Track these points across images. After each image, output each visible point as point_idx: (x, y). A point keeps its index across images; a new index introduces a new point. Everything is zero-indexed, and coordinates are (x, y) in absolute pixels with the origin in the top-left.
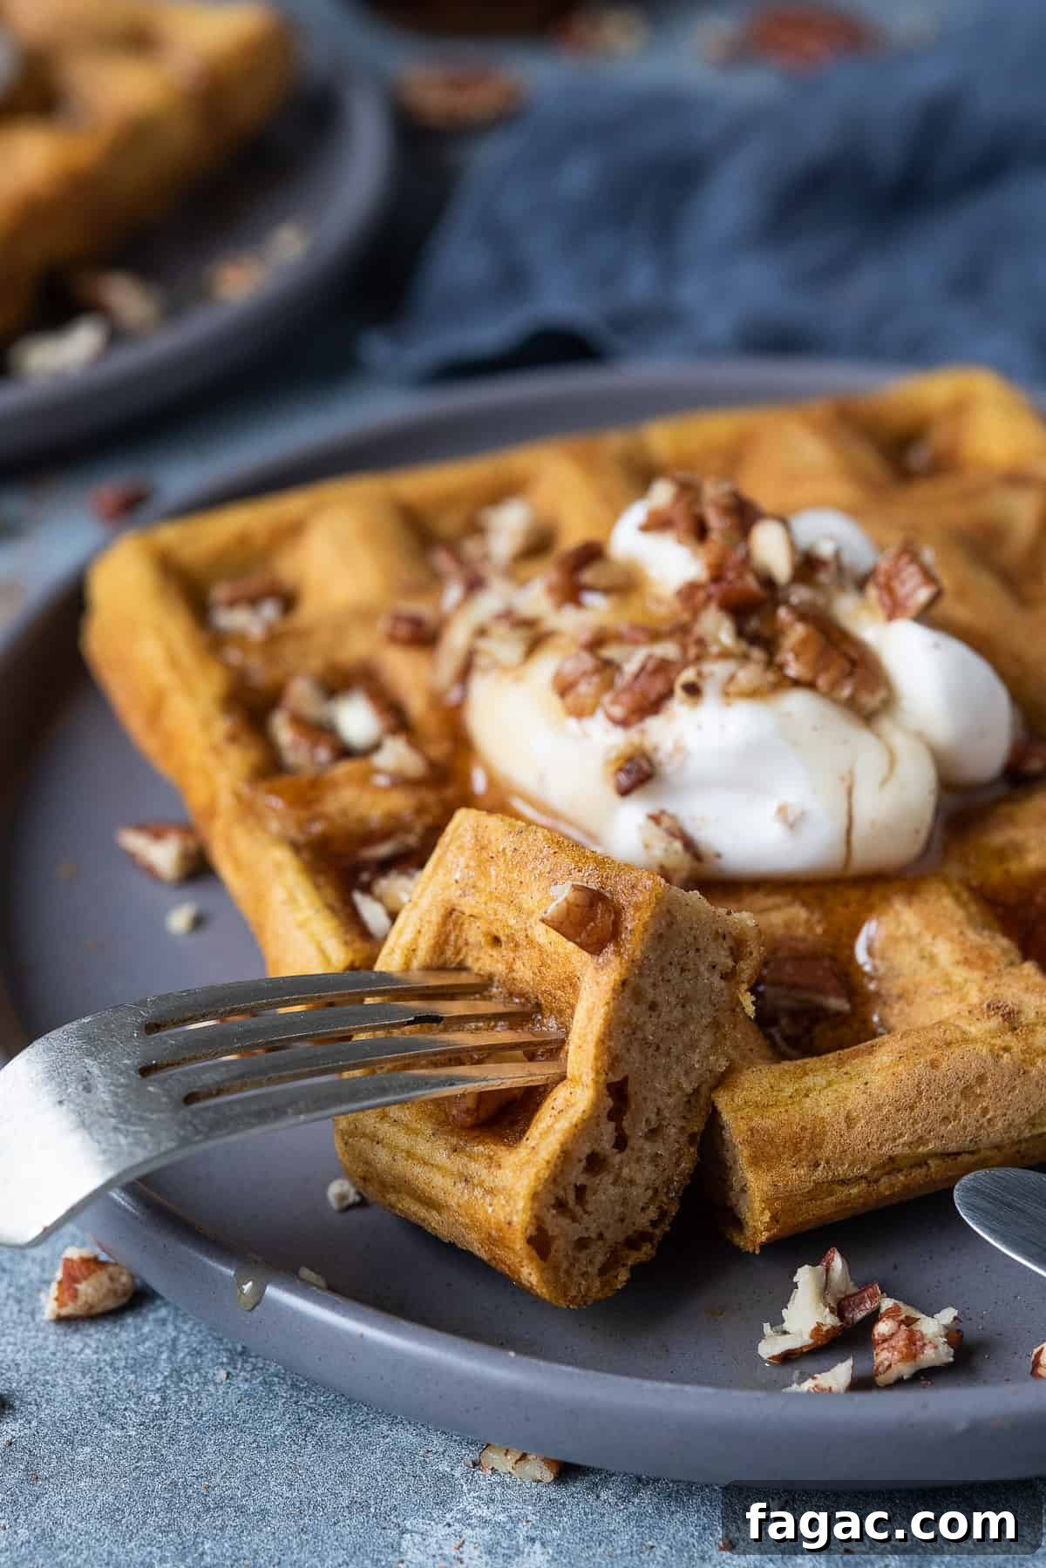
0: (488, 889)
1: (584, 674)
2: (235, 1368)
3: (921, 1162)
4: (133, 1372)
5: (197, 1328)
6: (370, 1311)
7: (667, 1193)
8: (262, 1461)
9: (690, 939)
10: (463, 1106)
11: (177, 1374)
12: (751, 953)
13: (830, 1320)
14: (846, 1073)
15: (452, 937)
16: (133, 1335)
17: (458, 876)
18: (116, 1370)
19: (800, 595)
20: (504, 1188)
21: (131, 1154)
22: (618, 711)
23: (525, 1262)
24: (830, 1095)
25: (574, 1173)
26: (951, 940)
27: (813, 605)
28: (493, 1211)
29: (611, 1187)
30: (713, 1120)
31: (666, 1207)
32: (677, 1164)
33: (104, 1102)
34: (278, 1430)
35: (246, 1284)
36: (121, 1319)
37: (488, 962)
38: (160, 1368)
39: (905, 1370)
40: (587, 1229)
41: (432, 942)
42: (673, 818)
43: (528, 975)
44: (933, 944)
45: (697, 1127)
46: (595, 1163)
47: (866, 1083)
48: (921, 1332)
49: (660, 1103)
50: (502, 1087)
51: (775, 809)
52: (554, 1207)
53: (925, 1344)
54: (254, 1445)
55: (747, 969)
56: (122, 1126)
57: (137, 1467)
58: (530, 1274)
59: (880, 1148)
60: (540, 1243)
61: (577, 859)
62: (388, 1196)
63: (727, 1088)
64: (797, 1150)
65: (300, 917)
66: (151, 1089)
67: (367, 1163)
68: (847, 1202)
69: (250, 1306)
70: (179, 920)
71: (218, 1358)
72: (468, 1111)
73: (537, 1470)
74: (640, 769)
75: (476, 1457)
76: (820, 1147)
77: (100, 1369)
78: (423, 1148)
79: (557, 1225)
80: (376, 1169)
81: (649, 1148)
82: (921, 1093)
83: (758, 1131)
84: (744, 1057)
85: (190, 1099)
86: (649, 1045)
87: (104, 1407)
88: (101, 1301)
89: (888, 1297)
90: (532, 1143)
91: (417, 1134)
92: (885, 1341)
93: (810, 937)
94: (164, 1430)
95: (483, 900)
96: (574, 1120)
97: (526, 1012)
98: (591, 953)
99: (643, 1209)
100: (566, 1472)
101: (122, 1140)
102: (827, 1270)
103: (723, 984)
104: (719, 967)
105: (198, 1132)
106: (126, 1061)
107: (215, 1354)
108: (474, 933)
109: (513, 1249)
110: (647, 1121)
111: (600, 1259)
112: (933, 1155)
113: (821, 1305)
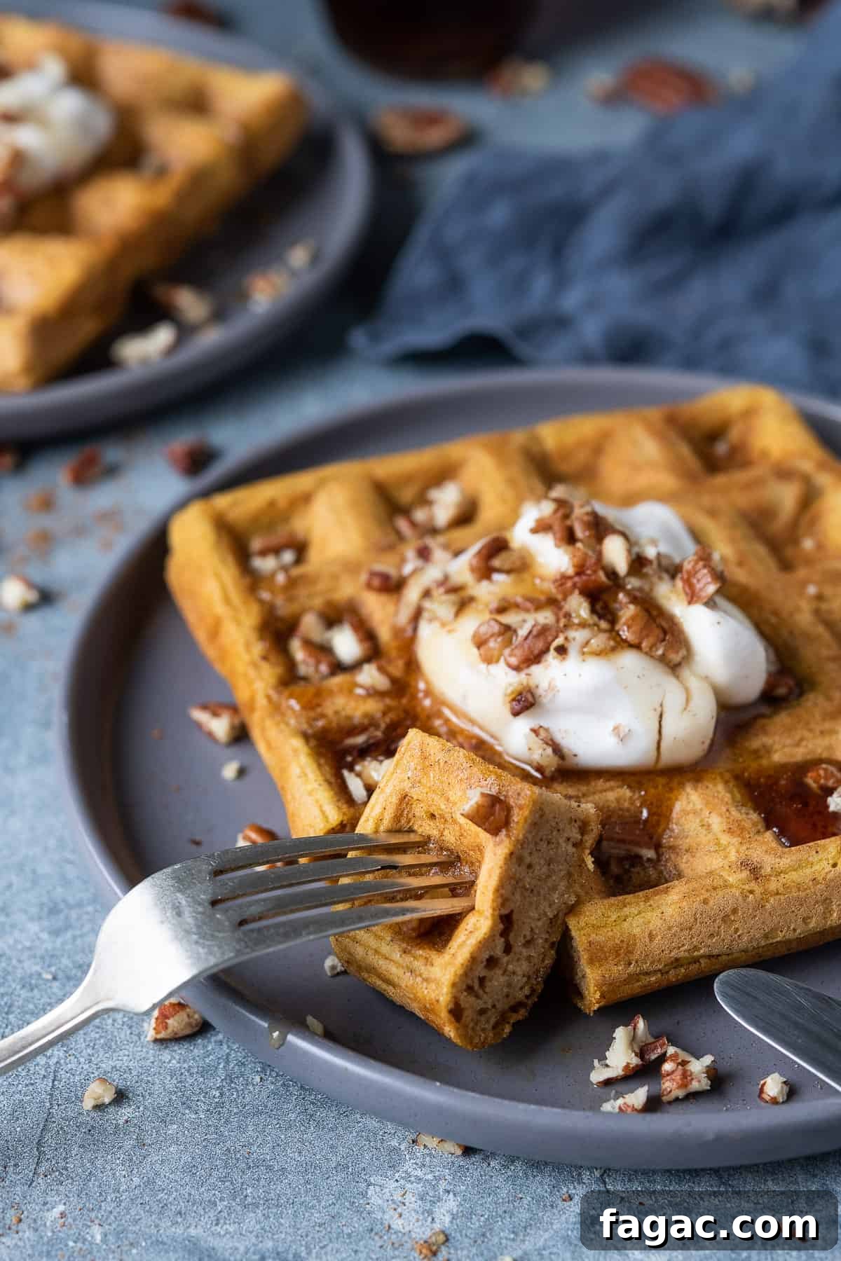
0: (428, 785)
1: (492, 635)
2: (265, 1075)
3: (696, 960)
4: (202, 1076)
5: (242, 1048)
6: (351, 1053)
7: (536, 979)
8: (283, 1137)
9: (554, 824)
10: (410, 926)
11: (230, 1078)
12: (592, 830)
13: (635, 1061)
14: (650, 906)
15: (406, 812)
16: (202, 1052)
17: (410, 774)
18: (191, 1075)
19: (633, 583)
20: (435, 980)
21: (206, 959)
22: (514, 661)
23: (447, 1024)
24: (639, 920)
25: (479, 969)
26: (721, 815)
27: (641, 589)
28: (428, 992)
29: (501, 977)
30: (566, 936)
31: (535, 987)
32: (543, 961)
33: (188, 924)
34: (292, 1116)
35: (275, 1032)
36: (194, 1040)
37: (428, 828)
38: (219, 1074)
39: (681, 1093)
40: (485, 1003)
41: (393, 815)
42: (547, 730)
43: (452, 840)
44: (709, 818)
45: (555, 938)
46: (492, 962)
47: (663, 913)
48: (691, 1071)
49: (533, 926)
50: (435, 915)
51: (612, 728)
52: (465, 991)
53: (692, 1079)
54: (277, 1126)
55: (590, 840)
56: (201, 941)
57: (205, 1139)
58: (450, 1031)
59: (670, 953)
60: (456, 1012)
61: (484, 772)
62: (362, 974)
63: (575, 915)
64: (618, 955)
65: (309, 787)
66: (218, 916)
67: (350, 953)
68: (648, 986)
69: (277, 1046)
70: (229, 771)
71: (255, 1068)
72: (413, 929)
73: (452, 1148)
74: (526, 700)
75: (414, 1137)
76: (631, 952)
77: (182, 1074)
78: (385, 949)
79: (468, 1001)
80: (355, 958)
81: (525, 952)
82: (696, 919)
83: (593, 943)
84: (587, 893)
85: (242, 923)
86: (527, 890)
87: (185, 1099)
88: (182, 1030)
89: (672, 1045)
90: (452, 951)
91: (381, 940)
92: (668, 1075)
93: (632, 808)
94: (222, 1115)
95: (424, 791)
96: (479, 939)
97: (451, 861)
98: (492, 834)
99: (521, 988)
100: (468, 1151)
101: (201, 950)
102: (634, 1029)
103: (574, 850)
104: (572, 840)
105: (247, 947)
106: (202, 896)
107: (253, 1065)
108: (419, 810)
109: (440, 1017)
110: (525, 937)
111: (493, 1021)
112: (702, 956)
113: (630, 1052)
